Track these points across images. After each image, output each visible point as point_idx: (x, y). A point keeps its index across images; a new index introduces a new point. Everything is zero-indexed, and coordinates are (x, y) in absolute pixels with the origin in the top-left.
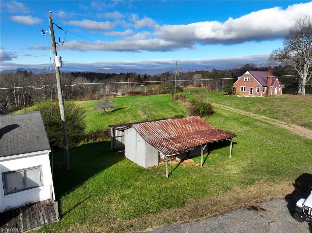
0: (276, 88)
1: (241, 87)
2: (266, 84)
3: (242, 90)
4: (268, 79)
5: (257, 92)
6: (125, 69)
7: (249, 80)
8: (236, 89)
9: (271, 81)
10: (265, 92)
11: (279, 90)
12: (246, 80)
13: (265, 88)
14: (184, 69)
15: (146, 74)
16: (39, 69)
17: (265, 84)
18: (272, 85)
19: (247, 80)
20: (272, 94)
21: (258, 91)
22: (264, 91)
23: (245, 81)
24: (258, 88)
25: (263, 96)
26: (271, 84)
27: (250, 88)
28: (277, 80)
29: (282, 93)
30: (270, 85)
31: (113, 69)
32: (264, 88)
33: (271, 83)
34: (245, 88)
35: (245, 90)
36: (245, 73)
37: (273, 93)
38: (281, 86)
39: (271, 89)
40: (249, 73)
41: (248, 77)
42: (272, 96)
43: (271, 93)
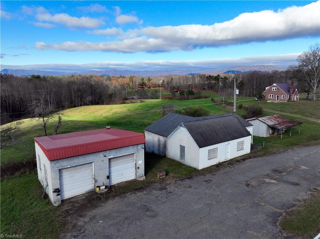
0: (295, 96)
1: (269, 95)
3: (270, 97)
4: (290, 89)
6: (118, 71)
7: (275, 90)
8: (265, 96)
10: (288, 99)
12: (273, 90)
14: (179, 70)
16: (27, 70)
17: (288, 93)
18: (293, 94)
21: (283, 98)
24: (283, 96)
25: (287, 102)
27: (277, 95)
28: (296, 90)
30: (291, 94)
31: (106, 71)
32: (287, 96)
33: (292, 92)
34: (272, 95)
35: (272, 97)
36: (273, 85)
37: (294, 99)
38: (299, 94)
39: (292, 97)
40: (276, 85)
41: (275, 88)
42: (293, 101)
43: (292, 99)
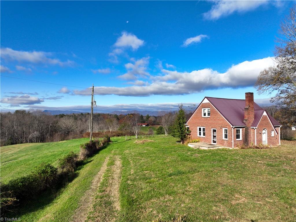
0: (264, 131)
1: (198, 128)
2: (243, 122)
3: (200, 134)
4: (246, 113)
5: (224, 138)
7: (209, 114)
8: (190, 132)
9: (252, 116)
10: (241, 139)
11: (273, 135)
12: (205, 115)
13: (241, 129)
15: (148, 115)
17: (240, 123)
18: (254, 124)
19: (207, 114)
20: (256, 145)
21: (226, 136)
22: (238, 137)
23: (203, 116)
24: (226, 131)
25: (237, 148)
26: (252, 122)
27: (212, 129)
28: (265, 114)
29: (281, 140)
30: (251, 124)
32: (238, 131)
33: (252, 120)
34: (204, 129)
35: (204, 134)
37: (260, 141)
38: (275, 127)
39: (254, 133)
40: (209, 102)
41: (207, 109)
42: (257, 148)
43: (254, 141)
